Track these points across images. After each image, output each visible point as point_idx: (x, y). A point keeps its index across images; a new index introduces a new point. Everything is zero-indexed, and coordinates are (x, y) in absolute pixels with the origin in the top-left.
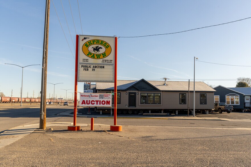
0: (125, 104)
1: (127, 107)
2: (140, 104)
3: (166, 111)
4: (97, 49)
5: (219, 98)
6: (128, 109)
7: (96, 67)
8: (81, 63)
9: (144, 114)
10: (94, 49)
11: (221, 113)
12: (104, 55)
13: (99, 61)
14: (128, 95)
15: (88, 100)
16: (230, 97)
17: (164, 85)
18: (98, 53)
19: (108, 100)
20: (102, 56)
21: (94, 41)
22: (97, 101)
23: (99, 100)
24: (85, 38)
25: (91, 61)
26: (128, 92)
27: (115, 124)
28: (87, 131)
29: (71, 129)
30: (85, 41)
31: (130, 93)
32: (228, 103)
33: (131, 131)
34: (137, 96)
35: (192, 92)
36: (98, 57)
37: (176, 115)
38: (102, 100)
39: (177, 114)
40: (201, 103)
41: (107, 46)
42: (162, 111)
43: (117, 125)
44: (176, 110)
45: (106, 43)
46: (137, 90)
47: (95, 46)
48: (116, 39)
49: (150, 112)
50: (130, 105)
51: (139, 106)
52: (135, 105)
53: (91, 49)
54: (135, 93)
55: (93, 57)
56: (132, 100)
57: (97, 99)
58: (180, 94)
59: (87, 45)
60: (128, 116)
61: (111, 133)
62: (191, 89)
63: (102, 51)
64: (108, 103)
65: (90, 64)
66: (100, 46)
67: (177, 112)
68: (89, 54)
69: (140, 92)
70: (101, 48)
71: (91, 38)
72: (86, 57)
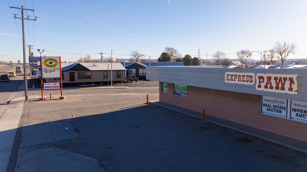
0: (67, 80)
1: (69, 82)
2: (77, 80)
3: (95, 83)
4: (51, 63)
5: (135, 70)
6: (70, 83)
7: (51, 71)
8: (43, 70)
9: (80, 85)
10: (50, 63)
11: (131, 82)
12: (55, 65)
13: (52, 68)
14: (69, 74)
15: (48, 86)
16: (142, 70)
17: (94, 66)
18: (52, 65)
19: (58, 86)
20: (53, 66)
21: (49, 59)
22: (52, 87)
23: (53, 86)
24: (45, 58)
25: (48, 68)
26: (69, 72)
27: (62, 96)
28: (49, 100)
29: (41, 99)
30: (45, 59)
31: (70, 73)
32: (141, 74)
33: (69, 98)
34: (75, 74)
35: (111, 70)
36: (52, 66)
37: (102, 86)
38: (55, 86)
39: (102, 84)
40: (117, 77)
41: (56, 61)
42: (93, 83)
43: (62, 97)
44: (101, 82)
45: (55, 60)
46: (75, 70)
47: (50, 61)
48: (60, 57)
49: (84, 84)
50: (70, 80)
51: (77, 81)
52: (74, 80)
53: (48, 63)
54: (74, 73)
55: (49, 66)
56: (72, 77)
57: (53, 85)
58: (104, 72)
59: (46, 61)
60: (69, 88)
61: (60, 100)
62: (110, 69)
63: (53, 64)
64: (58, 87)
65: (48, 70)
66: (52, 61)
67: (102, 83)
68: (47, 65)
69: (77, 72)
70: (53, 62)
71: (48, 58)
72: (46, 67)
